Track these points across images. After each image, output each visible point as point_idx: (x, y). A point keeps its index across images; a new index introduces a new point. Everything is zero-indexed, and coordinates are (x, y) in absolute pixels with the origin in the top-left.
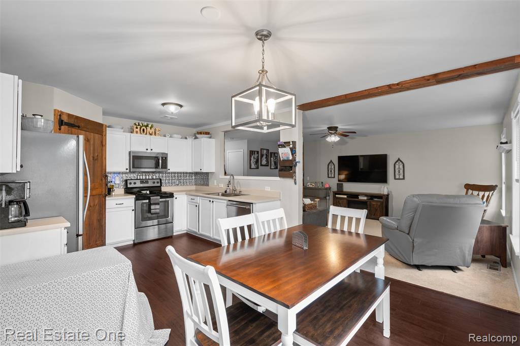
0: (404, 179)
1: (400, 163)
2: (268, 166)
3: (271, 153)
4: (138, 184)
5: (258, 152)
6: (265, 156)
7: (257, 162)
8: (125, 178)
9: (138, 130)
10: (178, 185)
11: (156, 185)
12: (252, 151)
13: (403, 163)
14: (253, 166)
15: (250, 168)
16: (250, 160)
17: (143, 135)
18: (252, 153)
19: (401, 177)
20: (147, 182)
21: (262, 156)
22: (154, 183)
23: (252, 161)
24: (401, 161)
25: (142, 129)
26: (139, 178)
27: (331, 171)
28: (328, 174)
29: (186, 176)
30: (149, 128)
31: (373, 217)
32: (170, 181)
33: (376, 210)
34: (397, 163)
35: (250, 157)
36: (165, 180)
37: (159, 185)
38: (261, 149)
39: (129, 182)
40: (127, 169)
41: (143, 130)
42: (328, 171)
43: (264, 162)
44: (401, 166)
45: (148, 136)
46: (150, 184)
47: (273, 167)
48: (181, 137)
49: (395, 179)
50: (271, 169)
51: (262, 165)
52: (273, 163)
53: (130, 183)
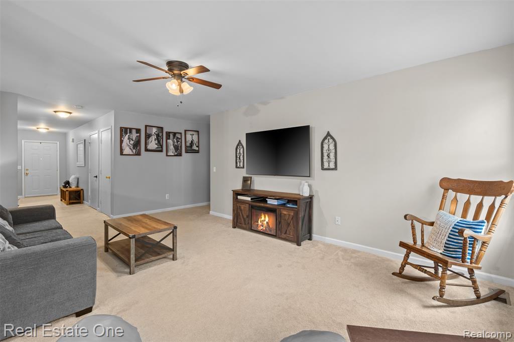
0: (335, 168)
1: (331, 140)
2: (161, 151)
3: (168, 134)
5: (138, 131)
6: (154, 137)
7: (137, 144)
12: (126, 129)
13: (334, 140)
14: (127, 150)
15: (122, 154)
16: (121, 142)
18: (124, 131)
19: (332, 166)
21: (148, 136)
23: (124, 144)
24: (332, 138)
27: (239, 158)
28: (236, 163)
31: (283, 236)
33: (289, 225)
34: (326, 141)
35: (121, 136)
38: (146, 126)
42: (236, 157)
43: (153, 145)
44: (332, 147)
47: (170, 153)
49: (323, 169)
50: (167, 155)
51: (147, 150)
52: (171, 147)
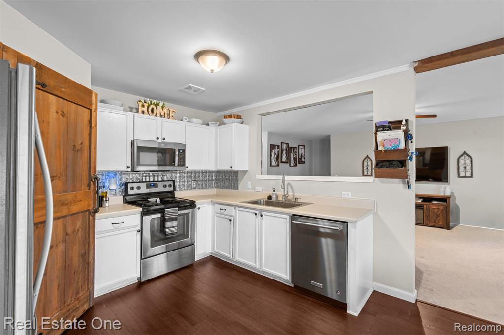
0: (472, 176)
1: (467, 157)
2: (288, 162)
3: (291, 148)
4: (144, 189)
5: (278, 146)
6: (285, 152)
7: (277, 158)
8: (124, 181)
9: (145, 109)
10: (195, 188)
11: (168, 189)
12: (273, 145)
13: (470, 157)
14: (274, 163)
15: (271, 165)
16: (271, 155)
17: (152, 117)
18: (272, 147)
19: (468, 174)
20: (155, 186)
21: (282, 151)
22: (165, 186)
23: (272, 157)
24: (468, 155)
25: (150, 108)
26: (144, 180)
27: (367, 168)
28: (363, 172)
29: (206, 177)
30: (159, 108)
31: (432, 224)
32: (186, 183)
33: (438, 216)
34: (463, 157)
35: (271, 151)
36: (180, 182)
37: (172, 189)
38: (281, 143)
39: (130, 185)
40: (128, 167)
41: (152, 110)
42: (363, 167)
43: (284, 159)
44: (468, 161)
45: (158, 118)
46: (160, 188)
47: (292, 164)
48: (201, 122)
49: (459, 177)
50: (290, 166)
51: (282, 162)
52: (292, 159)
53: (132, 188)
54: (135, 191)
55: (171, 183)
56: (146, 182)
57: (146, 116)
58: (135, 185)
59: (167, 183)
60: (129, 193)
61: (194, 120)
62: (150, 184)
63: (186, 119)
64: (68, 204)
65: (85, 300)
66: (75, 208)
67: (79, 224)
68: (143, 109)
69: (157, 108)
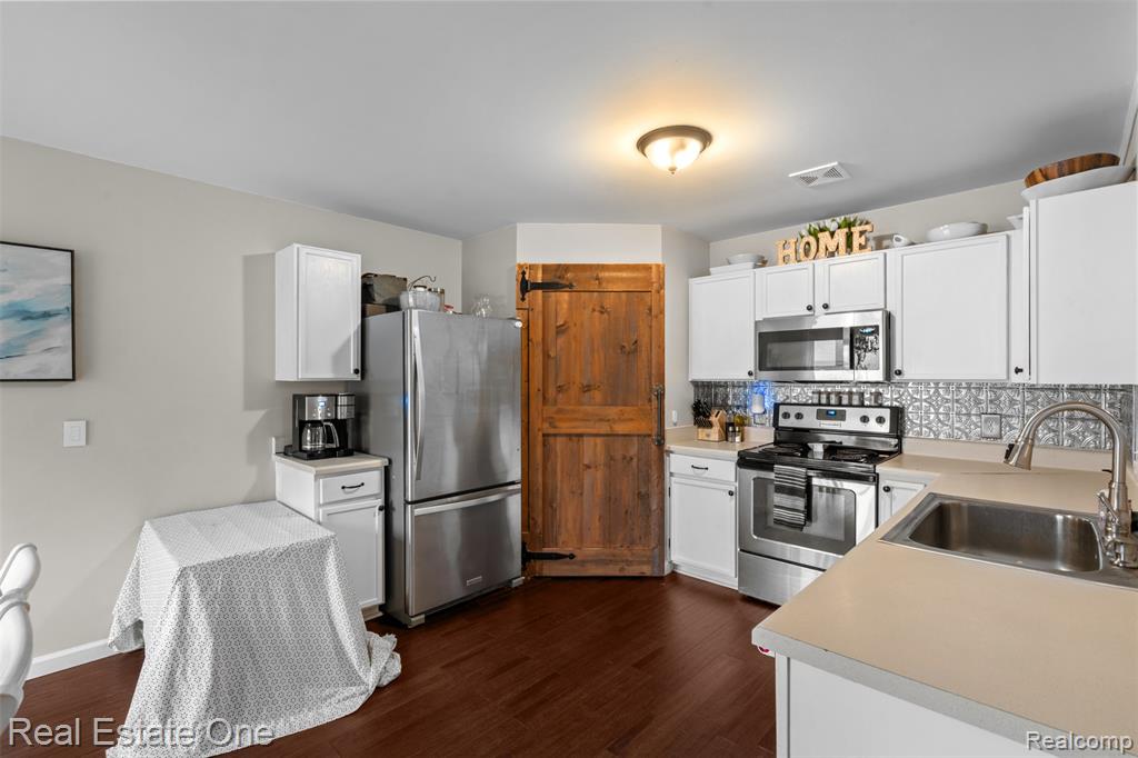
4: (809, 421)
8: (780, 399)
9: (790, 251)
11: (873, 428)
17: (807, 263)
20: (840, 416)
22: (865, 419)
25: (802, 245)
30: (824, 237)
37: (883, 428)
39: (782, 409)
40: (750, 374)
41: (807, 247)
45: (822, 261)
46: (852, 423)
48: (972, 228)
53: (786, 415)
54: (792, 422)
55: (886, 413)
56: (820, 404)
57: (793, 265)
58: (793, 411)
59: (873, 413)
60: (780, 425)
61: (945, 230)
62: (827, 411)
63: (898, 240)
64: (609, 420)
65: (645, 559)
66: (620, 428)
67: (633, 451)
68: (786, 252)
69: (818, 240)
